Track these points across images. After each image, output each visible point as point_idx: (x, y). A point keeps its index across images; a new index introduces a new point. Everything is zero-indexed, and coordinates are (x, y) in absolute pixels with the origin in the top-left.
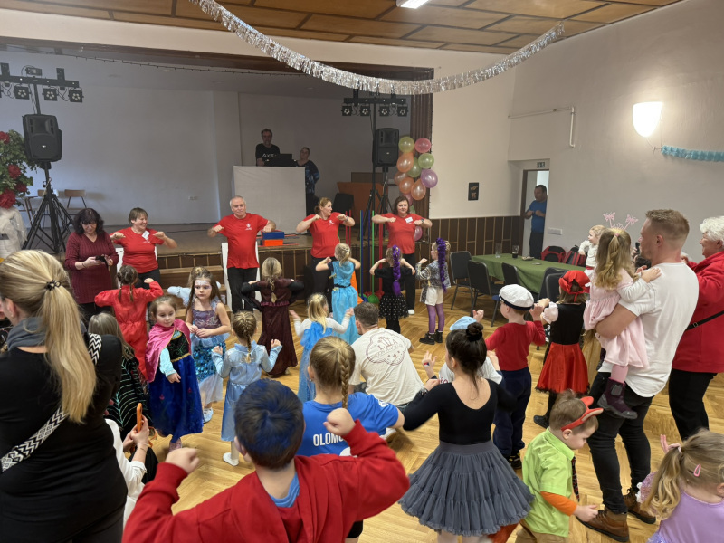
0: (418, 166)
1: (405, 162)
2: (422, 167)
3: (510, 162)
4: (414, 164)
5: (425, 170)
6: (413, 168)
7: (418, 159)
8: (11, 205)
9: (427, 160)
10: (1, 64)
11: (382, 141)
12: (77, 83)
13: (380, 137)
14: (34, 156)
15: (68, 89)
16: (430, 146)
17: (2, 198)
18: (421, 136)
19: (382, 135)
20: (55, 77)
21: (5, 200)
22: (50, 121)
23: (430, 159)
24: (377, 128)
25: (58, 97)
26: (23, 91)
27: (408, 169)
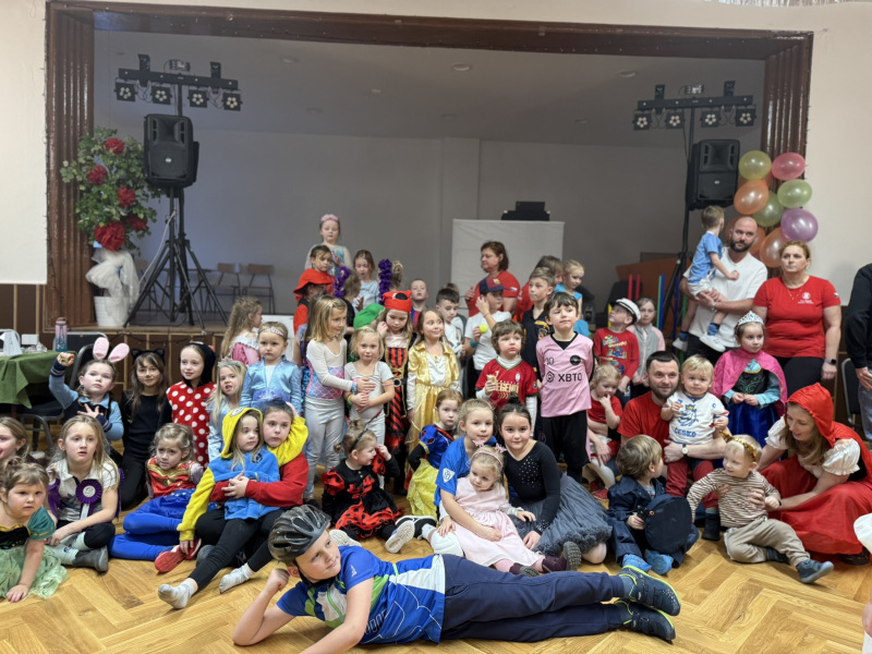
0: (776, 203)
1: (752, 196)
2: (785, 205)
4: (769, 202)
5: (792, 211)
6: (765, 207)
7: (776, 192)
8: (116, 246)
9: (798, 191)
10: (140, 56)
11: (706, 161)
12: (235, 82)
13: (703, 154)
14: (153, 174)
15: (222, 91)
16: (803, 165)
17: (103, 233)
18: (785, 151)
19: (706, 152)
20: (207, 74)
21: (107, 237)
22: (182, 125)
23: (802, 190)
24: (696, 141)
25: (208, 103)
26: (163, 93)
27: (756, 210)
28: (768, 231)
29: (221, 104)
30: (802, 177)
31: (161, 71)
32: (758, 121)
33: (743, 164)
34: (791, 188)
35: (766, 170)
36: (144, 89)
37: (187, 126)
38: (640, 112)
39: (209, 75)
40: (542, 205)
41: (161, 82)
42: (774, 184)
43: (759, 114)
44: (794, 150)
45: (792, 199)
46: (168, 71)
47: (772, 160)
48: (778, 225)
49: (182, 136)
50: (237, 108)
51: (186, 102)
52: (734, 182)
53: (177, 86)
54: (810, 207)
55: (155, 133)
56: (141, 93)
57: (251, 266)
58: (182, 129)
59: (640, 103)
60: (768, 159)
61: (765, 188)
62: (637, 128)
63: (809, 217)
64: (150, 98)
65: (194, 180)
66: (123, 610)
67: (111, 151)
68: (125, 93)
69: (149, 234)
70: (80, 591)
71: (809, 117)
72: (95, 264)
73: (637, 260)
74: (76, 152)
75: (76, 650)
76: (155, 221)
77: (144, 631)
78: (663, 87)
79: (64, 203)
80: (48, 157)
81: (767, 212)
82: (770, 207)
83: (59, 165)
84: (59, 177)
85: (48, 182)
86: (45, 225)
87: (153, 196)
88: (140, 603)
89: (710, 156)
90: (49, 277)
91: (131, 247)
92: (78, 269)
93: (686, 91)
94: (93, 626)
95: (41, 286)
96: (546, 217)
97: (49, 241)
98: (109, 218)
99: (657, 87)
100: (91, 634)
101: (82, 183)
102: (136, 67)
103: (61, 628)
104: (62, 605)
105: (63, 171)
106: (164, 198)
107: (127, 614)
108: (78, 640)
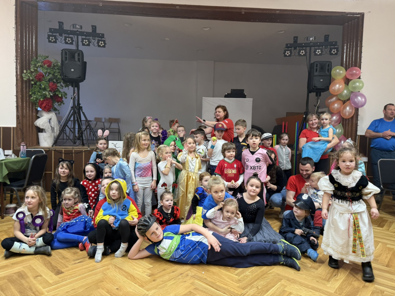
0: (348, 90)
1: (337, 86)
2: (352, 90)
4: (345, 89)
5: (354, 93)
6: (343, 91)
7: (348, 85)
8: (48, 109)
9: (358, 84)
10: (59, 22)
11: (316, 71)
12: (103, 35)
13: (315, 68)
14: (65, 76)
15: (97, 39)
16: (360, 73)
17: (42, 103)
18: (352, 66)
19: (317, 67)
20: (90, 31)
21: (44, 105)
22: (79, 54)
23: (360, 84)
24: (312, 62)
25: (91, 44)
26: (70, 39)
27: (339, 93)
28: (344, 102)
29: (96, 45)
30: (360, 78)
31: (69, 29)
32: (340, 53)
33: (333, 72)
34: (355, 83)
35: (344, 75)
36: (61, 37)
37: (81, 54)
38: (287, 49)
39: (91, 31)
40: (243, 90)
41: (69, 34)
42: (347, 81)
43: (340, 49)
44: (356, 66)
45: (355, 88)
46: (72, 29)
47: (346, 70)
48: (349, 99)
49: (79, 59)
50: (104, 46)
51: (80, 44)
52: (329, 80)
53: (76, 36)
54: (363, 91)
55: (66, 57)
56: (59, 39)
57: (110, 118)
58: (79, 56)
59: (287, 45)
60: (344, 70)
61: (343, 83)
62: (286, 56)
63: (362, 96)
64: (64, 42)
65: (85, 79)
66: (54, 276)
67: (46, 65)
68: (52, 39)
69: (64, 104)
70: (34, 268)
71: (363, 51)
72: (39, 117)
73: (285, 116)
74: (29, 66)
75: (33, 295)
76: (66, 98)
77: (64, 285)
78: (297, 37)
79: (24, 89)
80: (17, 68)
81: (344, 94)
82: (345, 91)
83: (22, 72)
84: (22, 77)
85: (17, 80)
86: (15, 100)
87: (65, 87)
88: (62, 273)
89: (318, 68)
90: (17, 124)
91: (55, 110)
92: (31, 120)
93: (307, 40)
94: (41, 283)
95: (14, 128)
96: (244, 96)
97: (17, 107)
98: (45, 97)
99: (294, 37)
100: (40, 287)
101: (32, 80)
102: (57, 27)
103: (26, 285)
104: (26, 274)
105: (23, 75)
106: (70, 87)
107: (56, 278)
108: (34, 290)
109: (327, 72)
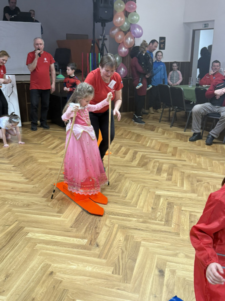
0: (128, 22)
1: (119, 19)
2: (131, 22)
3: (184, 23)
4: (125, 21)
7: (127, 17)
11: (101, 2)
16: (135, 7)
23: (136, 17)
27: (121, 25)
28: (125, 33)
30: (135, 11)
33: (115, 5)
34: (133, 16)
35: (124, 8)
60: (124, 4)
61: (124, 16)
63: (140, 27)
109: (110, 4)
